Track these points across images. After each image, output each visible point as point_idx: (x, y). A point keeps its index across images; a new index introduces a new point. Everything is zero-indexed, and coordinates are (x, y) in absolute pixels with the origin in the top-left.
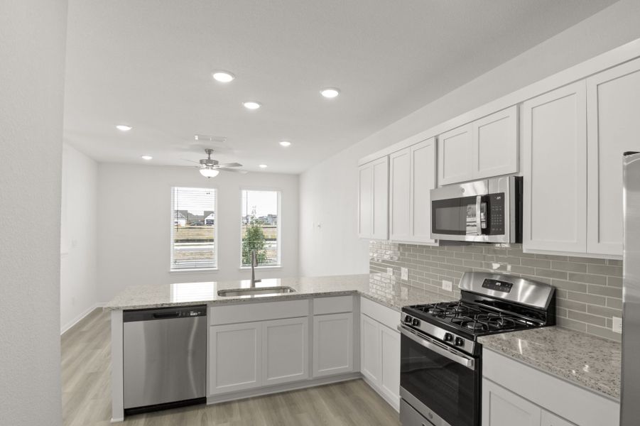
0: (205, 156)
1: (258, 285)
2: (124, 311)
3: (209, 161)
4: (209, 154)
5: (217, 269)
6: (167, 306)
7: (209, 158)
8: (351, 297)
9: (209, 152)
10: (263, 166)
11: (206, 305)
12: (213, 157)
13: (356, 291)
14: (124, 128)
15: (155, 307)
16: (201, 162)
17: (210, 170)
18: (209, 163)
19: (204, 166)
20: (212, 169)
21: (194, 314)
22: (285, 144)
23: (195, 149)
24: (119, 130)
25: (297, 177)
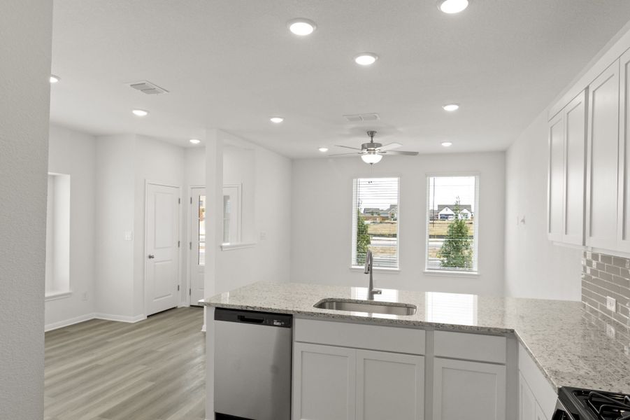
0: (368, 140)
1: (377, 298)
2: (217, 308)
3: (372, 144)
4: (372, 137)
5: (397, 269)
6: (251, 309)
7: (372, 141)
8: (503, 339)
9: (372, 134)
10: (447, 145)
11: (291, 315)
12: (376, 140)
13: (513, 331)
14: (277, 120)
15: (240, 308)
16: (363, 147)
17: (372, 155)
18: (370, 147)
19: (365, 151)
20: (374, 153)
21: (278, 324)
22: (451, 108)
23: (356, 132)
24: (273, 123)
25: (503, 154)
